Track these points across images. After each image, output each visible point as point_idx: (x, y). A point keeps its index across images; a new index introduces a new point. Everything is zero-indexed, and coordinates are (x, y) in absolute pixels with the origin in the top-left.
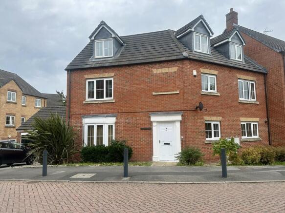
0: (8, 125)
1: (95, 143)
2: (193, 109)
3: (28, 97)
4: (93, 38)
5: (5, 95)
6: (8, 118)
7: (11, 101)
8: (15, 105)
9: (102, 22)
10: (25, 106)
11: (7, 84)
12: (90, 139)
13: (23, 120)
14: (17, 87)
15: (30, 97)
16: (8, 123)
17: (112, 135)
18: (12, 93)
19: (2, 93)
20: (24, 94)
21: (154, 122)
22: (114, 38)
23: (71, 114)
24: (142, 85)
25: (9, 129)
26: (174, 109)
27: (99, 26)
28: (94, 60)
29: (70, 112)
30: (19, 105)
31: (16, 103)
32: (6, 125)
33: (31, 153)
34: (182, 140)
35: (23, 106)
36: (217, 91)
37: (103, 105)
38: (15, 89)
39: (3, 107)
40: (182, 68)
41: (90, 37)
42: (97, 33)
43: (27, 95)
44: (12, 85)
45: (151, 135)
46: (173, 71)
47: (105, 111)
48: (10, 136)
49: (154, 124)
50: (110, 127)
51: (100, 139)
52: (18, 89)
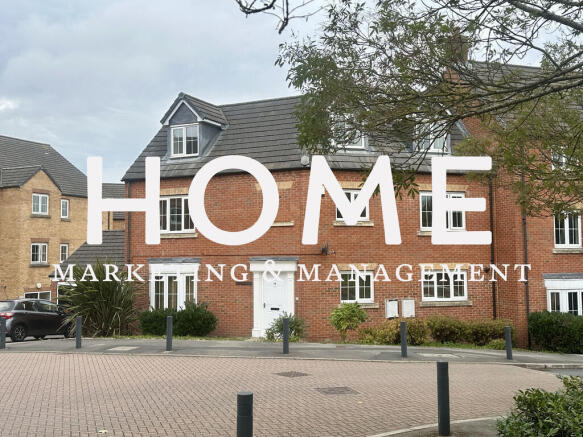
0: (35, 263)
1: (166, 306)
2: (317, 253)
3: (72, 199)
4: (167, 123)
5: (27, 201)
6: (35, 249)
7: (40, 213)
8: (47, 222)
9: (181, 94)
10: (69, 221)
11: (33, 180)
12: (159, 299)
13: (64, 249)
14: (51, 182)
15: (77, 200)
16: (35, 258)
17: (192, 291)
18: (41, 196)
19: (22, 200)
20: (65, 195)
21: (256, 272)
22: (200, 122)
23: (132, 255)
24: (239, 210)
25: (37, 271)
26: (286, 251)
27: (177, 101)
28: (169, 162)
29: (130, 251)
30: (55, 220)
31: (48, 217)
32: (32, 263)
33: (68, 320)
34: (296, 303)
35: (62, 220)
36: (370, 219)
37: (180, 242)
38: (46, 189)
39: (25, 226)
40: (299, 183)
41: (163, 121)
42: (173, 113)
43: (70, 195)
44: (40, 181)
45: (251, 294)
46: (286, 187)
47: (182, 252)
48: (39, 285)
49: (256, 276)
50: (189, 280)
51: (173, 299)
52: (53, 188)
